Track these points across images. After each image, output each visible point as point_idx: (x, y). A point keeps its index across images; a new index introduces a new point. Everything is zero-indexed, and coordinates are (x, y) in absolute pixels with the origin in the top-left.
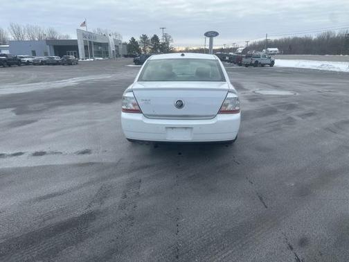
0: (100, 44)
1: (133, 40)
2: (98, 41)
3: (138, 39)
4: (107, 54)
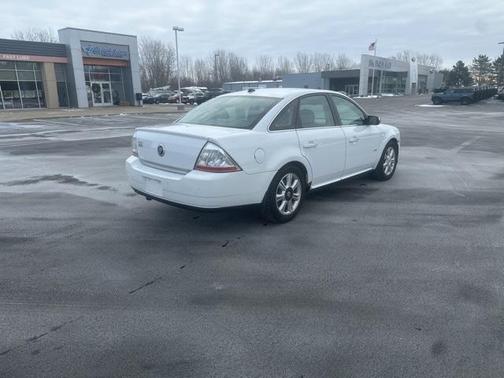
0: (395, 74)
1: (460, 64)
2: (393, 69)
3: (469, 63)
4: (402, 87)
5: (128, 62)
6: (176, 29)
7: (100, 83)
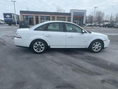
5: (83, 16)
6: (95, 8)
7: (77, 21)
